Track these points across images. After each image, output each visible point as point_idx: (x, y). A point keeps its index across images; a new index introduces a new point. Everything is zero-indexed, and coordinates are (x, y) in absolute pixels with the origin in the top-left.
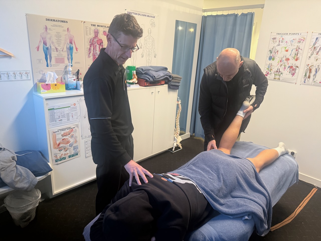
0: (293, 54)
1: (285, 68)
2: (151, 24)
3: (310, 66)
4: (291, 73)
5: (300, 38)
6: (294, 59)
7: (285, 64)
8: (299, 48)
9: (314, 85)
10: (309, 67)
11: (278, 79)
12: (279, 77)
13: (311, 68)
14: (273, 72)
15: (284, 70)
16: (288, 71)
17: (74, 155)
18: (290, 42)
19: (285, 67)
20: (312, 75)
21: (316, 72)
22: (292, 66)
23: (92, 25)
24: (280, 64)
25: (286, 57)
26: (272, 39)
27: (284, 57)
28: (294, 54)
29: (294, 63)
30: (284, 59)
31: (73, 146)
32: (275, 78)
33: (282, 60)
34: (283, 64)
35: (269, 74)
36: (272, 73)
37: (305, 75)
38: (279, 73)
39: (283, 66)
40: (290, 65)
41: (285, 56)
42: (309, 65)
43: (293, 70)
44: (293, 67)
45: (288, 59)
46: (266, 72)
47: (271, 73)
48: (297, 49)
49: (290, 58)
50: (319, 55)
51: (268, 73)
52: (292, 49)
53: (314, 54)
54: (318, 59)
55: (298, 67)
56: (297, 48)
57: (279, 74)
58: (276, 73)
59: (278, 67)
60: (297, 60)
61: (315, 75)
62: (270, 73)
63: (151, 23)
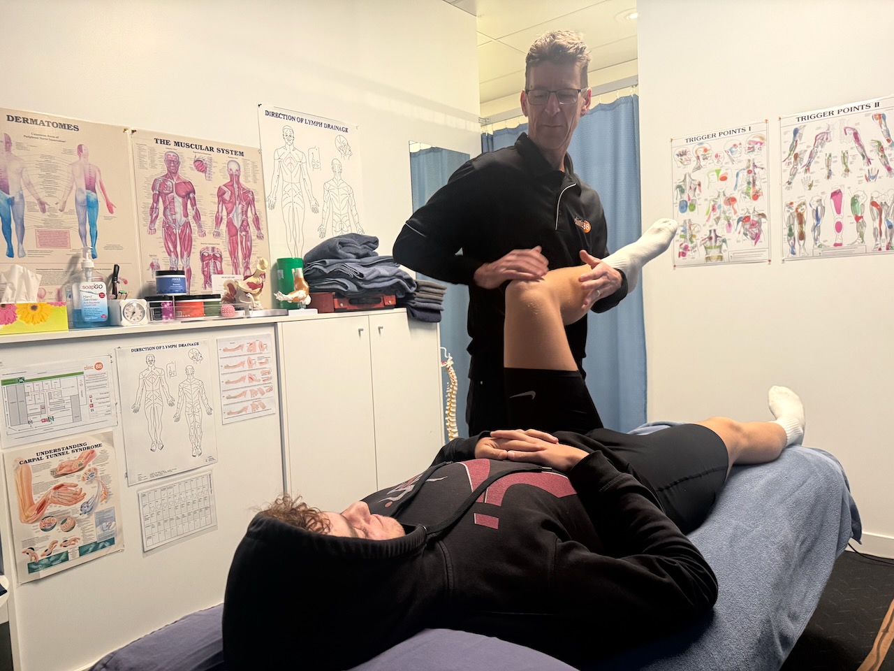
0: (742, 185)
1: (730, 225)
2: (340, 149)
3: (795, 206)
4: (748, 237)
5: (751, 139)
6: (749, 196)
7: (727, 214)
8: (755, 166)
9: (820, 256)
10: (794, 210)
11: (718, 259)
12: (720, 252)
13: (799, 210)
14: (699, 242)
15: (729, 231)
16: (739, 233)
17: (100, 546)
18: (726, 154)
19: (729, 222)
20: (808, 229)
21: (818, 219)
22: (747, 215)
23: (159, 142)
24: (715, 217)
25: (724, 195)
26: (678, 155)
27: (719, 196)
28: (746, 184)
29: (750, 206)
30: (721, 201)
31: (96, 511)
32: (708, 259)
33: (717, 206)
34: (723, 215)
35: (689, 249)
36: (699, 244)
37: (791, 234)
38: (716, 241)
39: (723, 222)
40: (741, 214)
41: (722, 194)
42: (792, 203)
43: (753, 225)
44: (751, 218)
45: (732, 201)
46: (681, 245)
47: (696, 246)
48: (751, 168)
49: (737, 195)
50: (812, 173)
51: (686, 248)
52: (738, 171)
53: (799, 173)
54: (814, 184)
55: (763, 215)
56: (748, 167)
57: (718, 244)
58: (708, 244)
59: (710, 226)
60: (756, 197)
61: (816, 228)
62: (690, 245)
63: (339, 145)
